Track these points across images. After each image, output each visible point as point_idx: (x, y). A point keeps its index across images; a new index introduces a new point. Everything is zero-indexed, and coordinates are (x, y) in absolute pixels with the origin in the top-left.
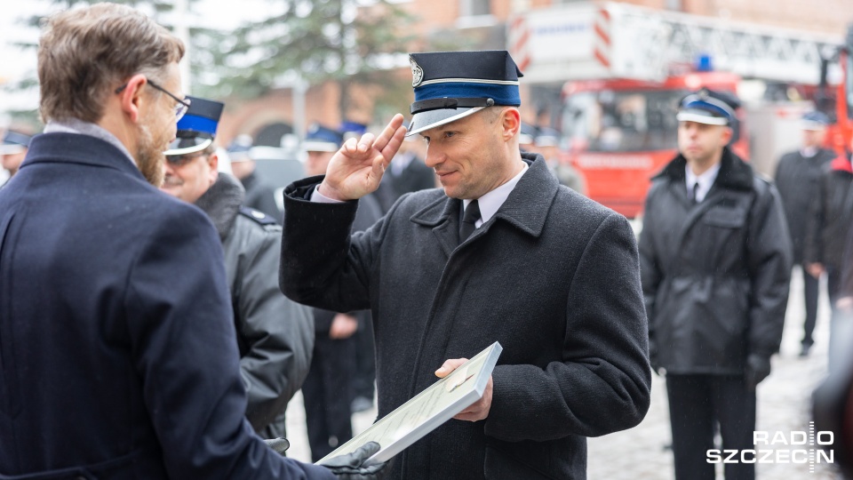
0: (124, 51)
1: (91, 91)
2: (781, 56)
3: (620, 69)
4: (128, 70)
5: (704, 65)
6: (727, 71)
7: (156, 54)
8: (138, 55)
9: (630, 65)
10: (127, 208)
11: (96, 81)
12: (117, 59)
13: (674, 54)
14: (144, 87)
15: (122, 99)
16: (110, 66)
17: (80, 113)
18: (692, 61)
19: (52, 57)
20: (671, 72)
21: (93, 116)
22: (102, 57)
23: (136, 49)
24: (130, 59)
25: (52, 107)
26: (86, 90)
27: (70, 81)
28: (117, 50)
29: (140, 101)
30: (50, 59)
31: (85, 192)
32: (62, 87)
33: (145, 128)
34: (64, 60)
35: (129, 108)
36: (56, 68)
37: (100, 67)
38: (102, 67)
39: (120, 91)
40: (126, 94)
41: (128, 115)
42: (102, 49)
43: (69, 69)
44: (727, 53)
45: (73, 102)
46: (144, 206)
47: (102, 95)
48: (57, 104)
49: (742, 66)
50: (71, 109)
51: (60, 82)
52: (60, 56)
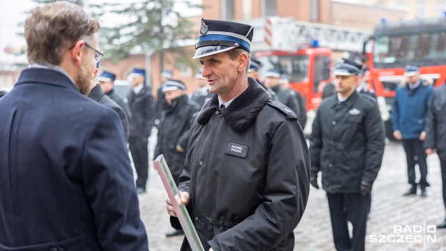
0: (73, 28)
1: (57, 50)
2: (353, 40)
3: (276, 46)
4: (75, 38)
5: (315, 45)
6: (326, 47)
7: (89, 29)
8: (80, 30)
9: (280, 45)
10: (81, 109)
11: (59, 44)
12: (70, 33)
13: (302, 40)
14: (83, 46)
15: (72, 53)
16: (66, 36)
17: (50, 60)
18: (310, 43)
19: (35, 31)
20: (299, 48)
21: (57, 62)
22: (62, 32)
23: (79, 27)
24: (76, 33)
25: (35, 57)
26: (54, 49)
27: (46, 44)
28: (70, 28)
29: (81, 54)
30: (33, 33)
31: (56, 99)
32: (41, 47)
33: (82, 68)
34: (41, 33)
35: (76, 57)
36: (37, 37)
37: (61, 37)
38: (63, 38)
39: (71, 48)
40: (74, 50)
41: (75, 61)
42: (61, 28)
43: (45, 38)
44: (327, 39)
45: (47, 54)
46: (89, 108)
47: (62, 51)
48: (38, 55)
49: (333, 45)
50: (46, 58)
51: (39, 45)
52: (40, 31)
